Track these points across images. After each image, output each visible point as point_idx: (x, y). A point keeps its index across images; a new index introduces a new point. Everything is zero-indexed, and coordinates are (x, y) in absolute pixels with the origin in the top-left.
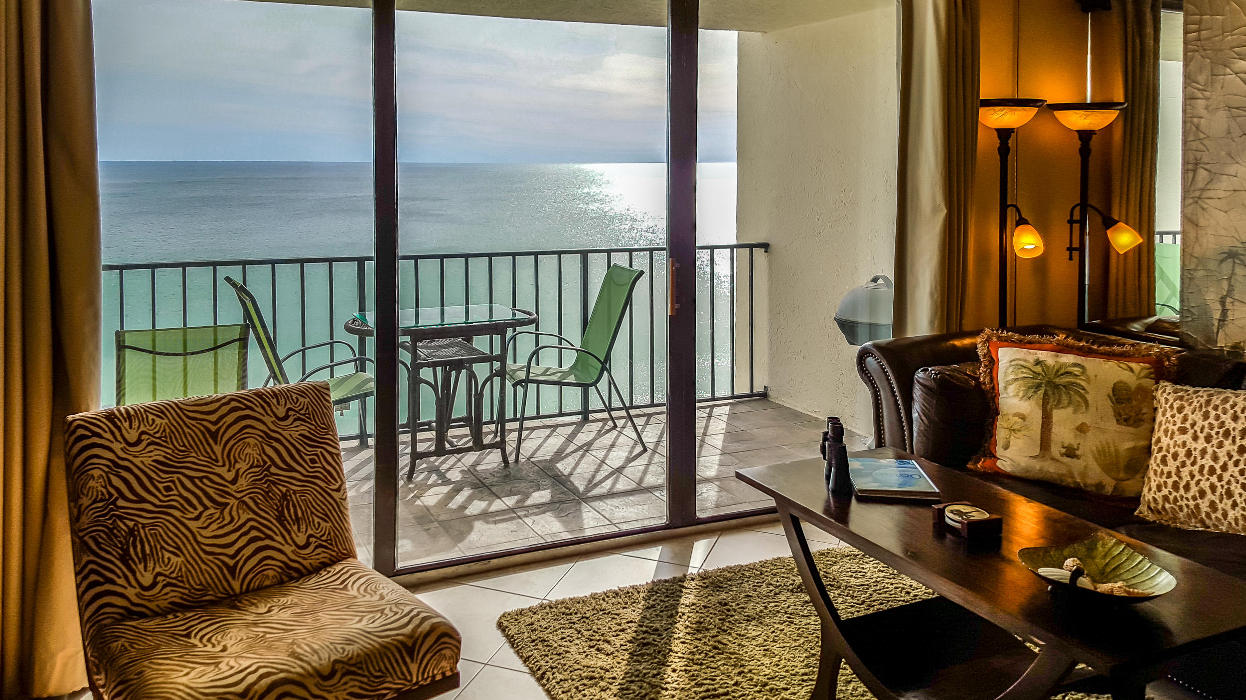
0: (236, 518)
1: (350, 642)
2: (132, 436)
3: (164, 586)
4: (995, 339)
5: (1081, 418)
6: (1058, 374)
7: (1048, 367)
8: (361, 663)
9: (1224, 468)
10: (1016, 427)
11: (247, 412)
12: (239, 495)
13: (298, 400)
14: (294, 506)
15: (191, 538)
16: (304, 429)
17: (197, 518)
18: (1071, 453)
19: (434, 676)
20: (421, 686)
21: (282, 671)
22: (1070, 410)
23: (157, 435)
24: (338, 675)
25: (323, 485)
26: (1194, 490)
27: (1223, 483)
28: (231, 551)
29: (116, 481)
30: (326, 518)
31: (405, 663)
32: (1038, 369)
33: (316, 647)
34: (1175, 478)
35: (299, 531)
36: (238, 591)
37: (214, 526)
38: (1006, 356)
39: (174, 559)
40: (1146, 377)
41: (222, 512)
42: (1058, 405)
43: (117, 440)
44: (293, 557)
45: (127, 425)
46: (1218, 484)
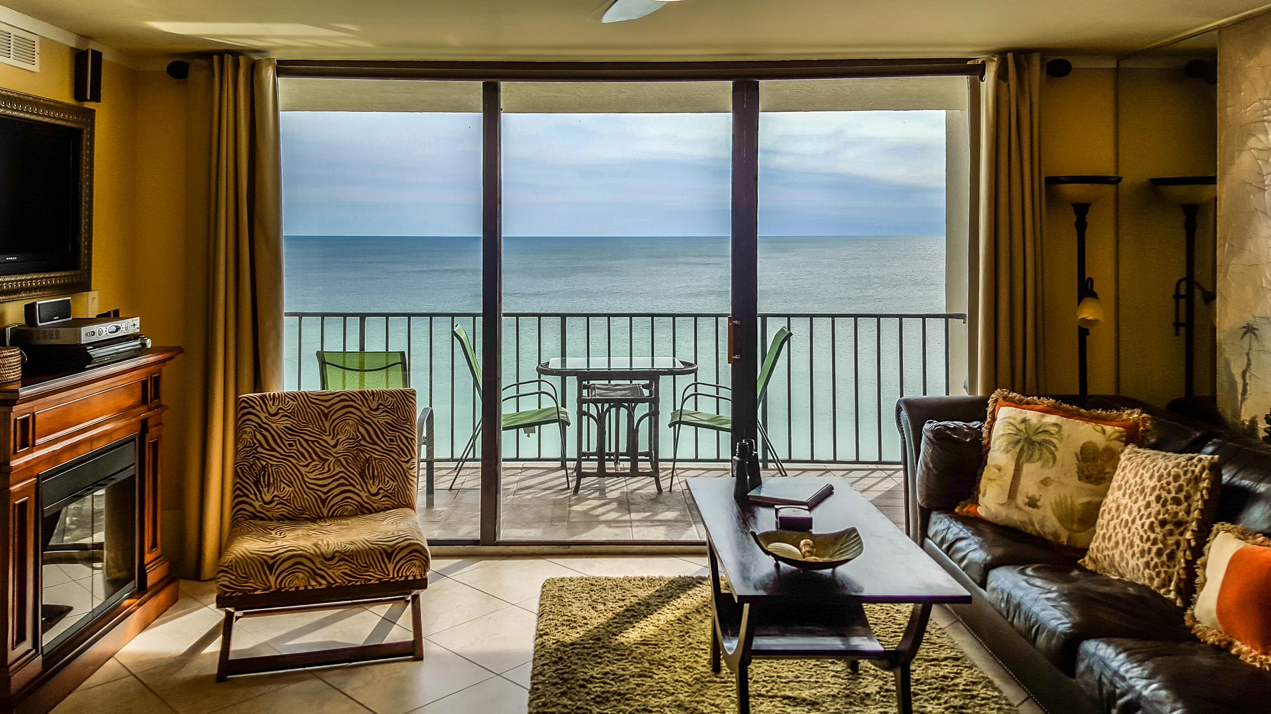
0: (332, 469)
1: (352, 543)
2: (273, 410)
3: (278, 504)
4: (1001, 399)
5: (1047, 473)
6: (1036, 432)
7: (1030, 425)
8: (353, 555)
9: (1133, 521)
10: (993, 477)
11: (351, 403)
12: (336, 455)
13: (387, 398)
14: (373, 467)
15: (300, 477)
16: (388, 419)
17: (306, 466)
18: (1033, 503)
19: (407, 577)
20: (397, 581)
21: (302, 550)
22: (1039, 464)
23: (289, 411)
24: (336, 560)
25: (396, 457)
26: (1113, 540)
27: (1130, 535)
28: (325, 489)
29: (259, 436)
30: (394, 478)
31: (384, 563)
32: (1022, 427)
33: (330, 542)
34: (1105, 530)
35: (373, 484)
36: (326, 515)
37: (317, 472)
38: (1005, 413)
39: (287, 489)
40: (1117, 439)
41: (323, 465)
42: (1029, 460)
43: (263, 411)
44: (366, 500)
45: (271, 403)
46: (1127, 536)
